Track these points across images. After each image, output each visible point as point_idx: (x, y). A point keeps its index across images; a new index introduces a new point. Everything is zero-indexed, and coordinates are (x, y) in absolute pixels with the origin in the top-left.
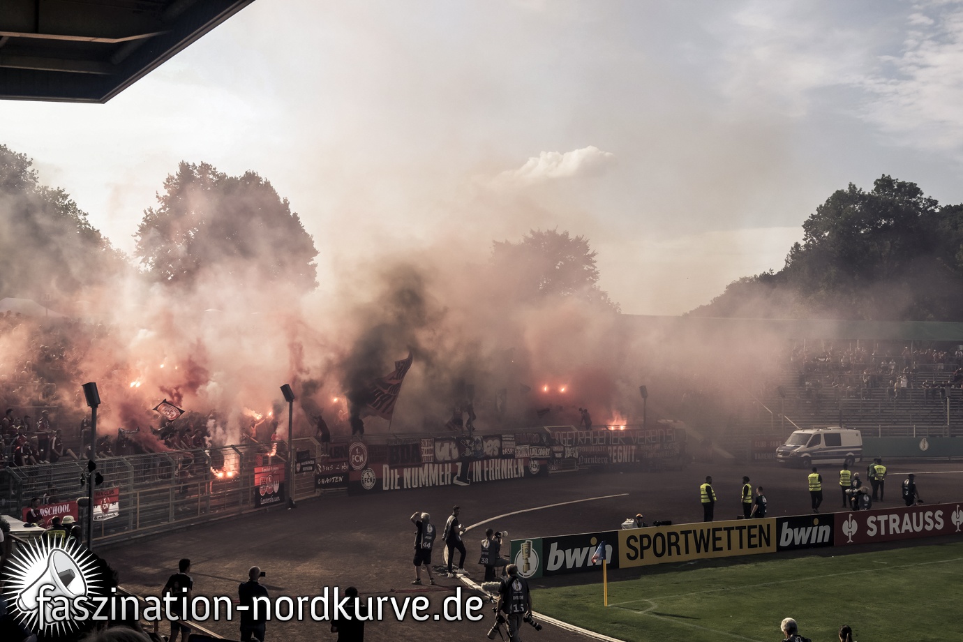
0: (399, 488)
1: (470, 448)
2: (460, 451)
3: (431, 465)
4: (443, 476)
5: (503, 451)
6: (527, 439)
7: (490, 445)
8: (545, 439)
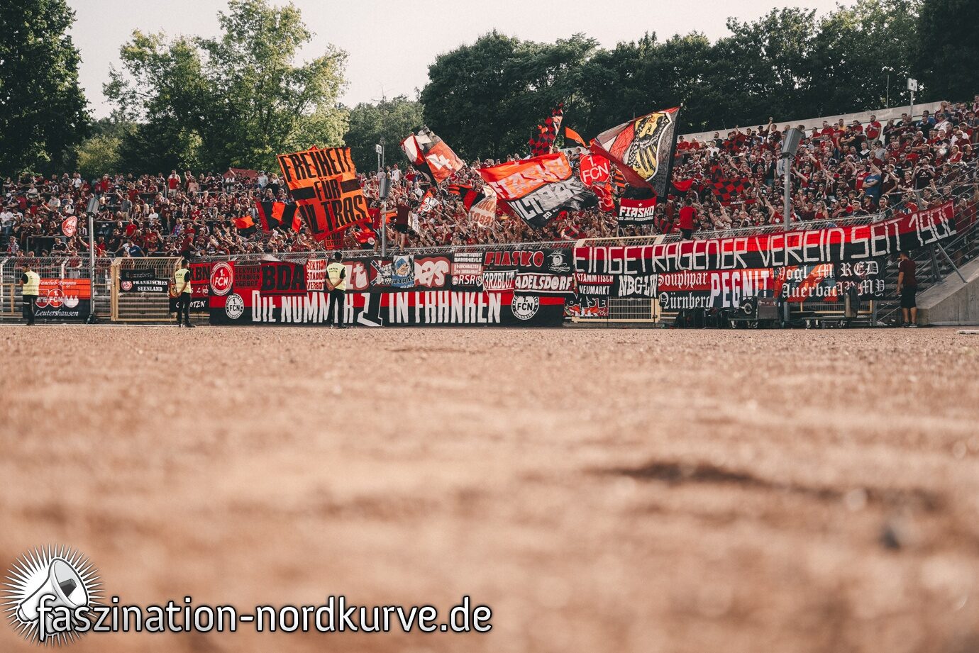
0: (274, 320)
2: (370, 277)
3: (322, 295)
5: (455, 278)
6: (512, 260)
7: (429, 270)
8: (557, 261)
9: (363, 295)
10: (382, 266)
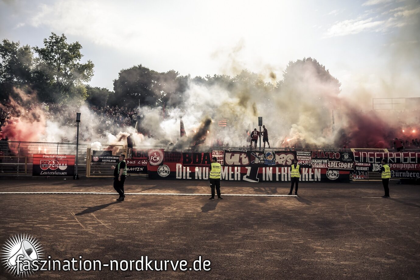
0: (191, 178)
2: (250, 160)
4: (233, 174)
6: (325, 156)
8: (346, 157)
9: (246, 168)
10: (259, 155)
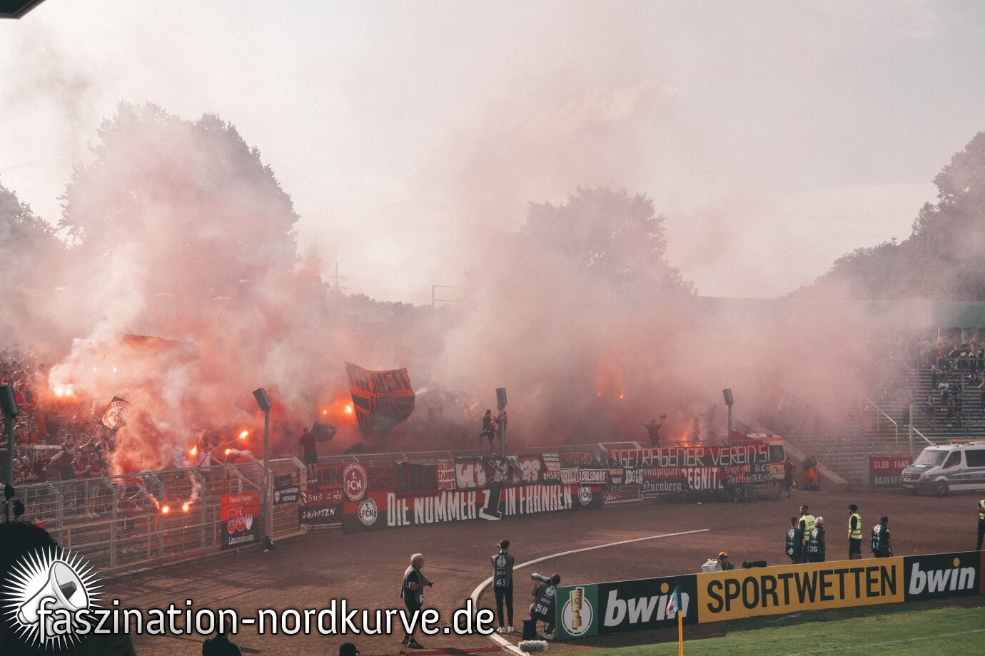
0: (408, 523)
1: (501, 471)
2: (488, 476)
3: (450, 494)
4: (466, 508)
5: (545, 475)
6: (576, 460)
7: (528, 468)
8: (599, 460)
9: (484, 492)
10: (500, 465)
